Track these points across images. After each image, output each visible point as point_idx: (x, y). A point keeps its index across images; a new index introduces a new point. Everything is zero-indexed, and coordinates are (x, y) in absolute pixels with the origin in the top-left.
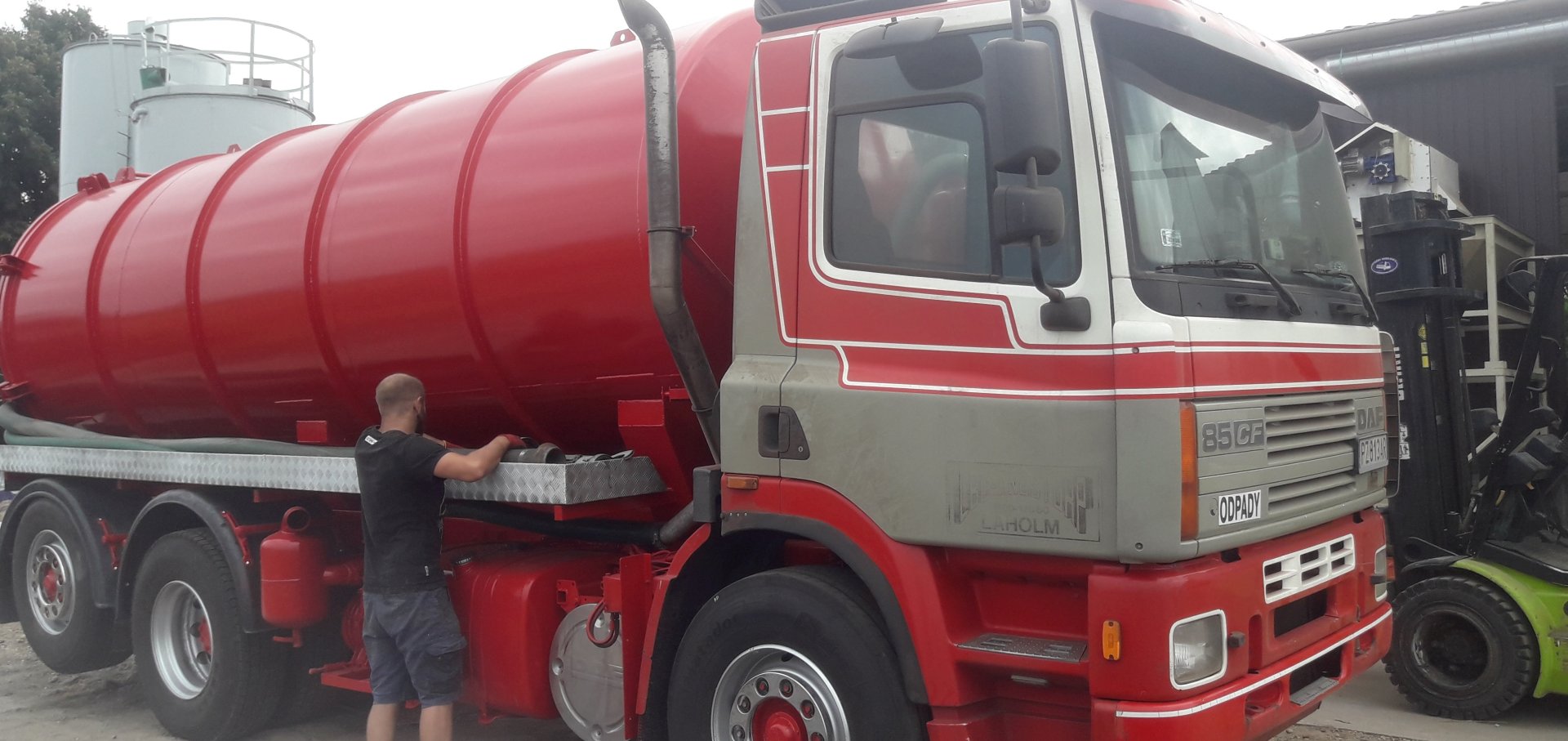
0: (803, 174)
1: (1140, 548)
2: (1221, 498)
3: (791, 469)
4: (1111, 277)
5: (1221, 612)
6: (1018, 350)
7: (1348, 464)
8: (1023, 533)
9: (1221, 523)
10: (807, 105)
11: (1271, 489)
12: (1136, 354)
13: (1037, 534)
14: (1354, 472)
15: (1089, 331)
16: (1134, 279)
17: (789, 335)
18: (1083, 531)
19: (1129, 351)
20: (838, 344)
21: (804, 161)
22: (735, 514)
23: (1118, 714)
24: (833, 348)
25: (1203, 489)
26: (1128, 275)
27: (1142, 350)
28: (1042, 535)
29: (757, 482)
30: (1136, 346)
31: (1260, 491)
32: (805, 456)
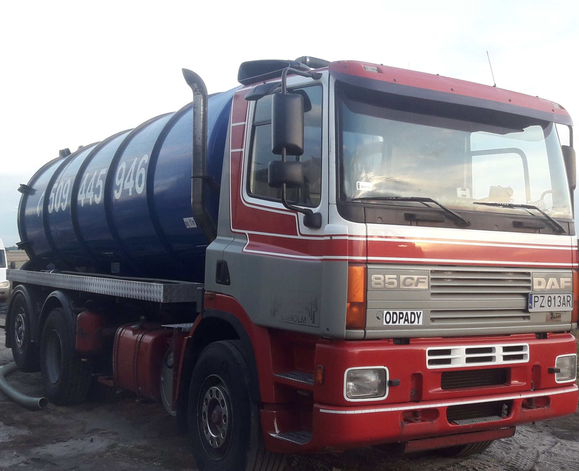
0: (241, 152)
1: (328, 331)
2: (385, 312)
3: (224, 289)
4: (329, 204)
5: (386, 368)
6: (299, 237)
7: (522, 306)
8: (295, 323)
9: (385, 324)
10: (245, 121)
11: (432, 311)
12: (331, 239)
13: (299, 323)
14: (526, 310)
15: (320, 229)
16: (338, 204)
17: (233, 228)
18: (313, 323)
19: (329, 238)
20: (247, 232)
21: (242, 148)
22: (207, 310)
23: (321, 410)
24: (245, 234)
25: (369, 306)
26: (335, 203)
27: (334, 238)
28: (301, 323)
29: (215, 295)
30: (331, 236)
31: (422, 311)
32: (229, 284)
